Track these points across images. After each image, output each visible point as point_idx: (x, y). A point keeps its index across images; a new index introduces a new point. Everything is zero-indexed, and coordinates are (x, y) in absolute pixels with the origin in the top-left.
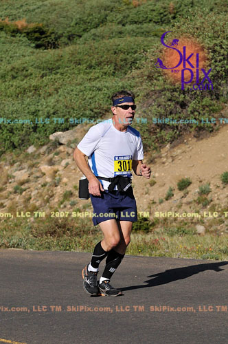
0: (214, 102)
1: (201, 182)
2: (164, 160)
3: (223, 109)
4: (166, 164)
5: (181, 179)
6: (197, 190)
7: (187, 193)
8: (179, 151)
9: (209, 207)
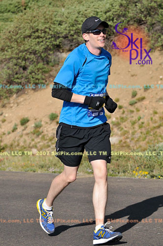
0: (46, 66)
1: (36, 119)
2: (12, 105)
3: (51, 71)
4: (13, 108)
5: (22, 118)
6: (33, 125)
7: (27, 127)
8: (22, 99)
9: (40, 136)
